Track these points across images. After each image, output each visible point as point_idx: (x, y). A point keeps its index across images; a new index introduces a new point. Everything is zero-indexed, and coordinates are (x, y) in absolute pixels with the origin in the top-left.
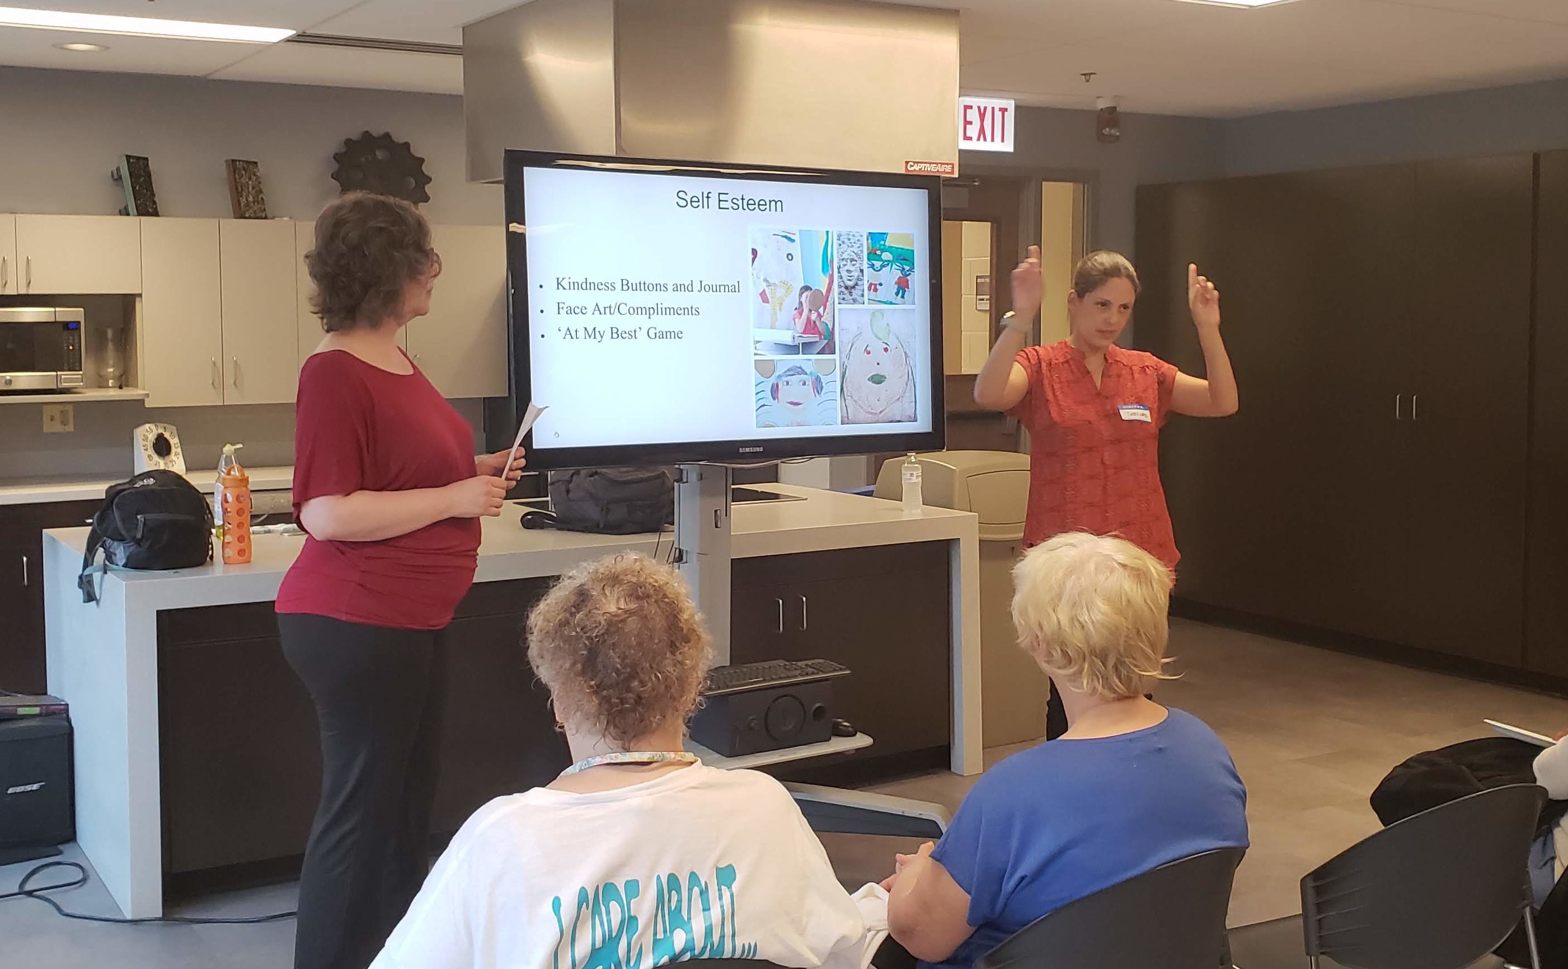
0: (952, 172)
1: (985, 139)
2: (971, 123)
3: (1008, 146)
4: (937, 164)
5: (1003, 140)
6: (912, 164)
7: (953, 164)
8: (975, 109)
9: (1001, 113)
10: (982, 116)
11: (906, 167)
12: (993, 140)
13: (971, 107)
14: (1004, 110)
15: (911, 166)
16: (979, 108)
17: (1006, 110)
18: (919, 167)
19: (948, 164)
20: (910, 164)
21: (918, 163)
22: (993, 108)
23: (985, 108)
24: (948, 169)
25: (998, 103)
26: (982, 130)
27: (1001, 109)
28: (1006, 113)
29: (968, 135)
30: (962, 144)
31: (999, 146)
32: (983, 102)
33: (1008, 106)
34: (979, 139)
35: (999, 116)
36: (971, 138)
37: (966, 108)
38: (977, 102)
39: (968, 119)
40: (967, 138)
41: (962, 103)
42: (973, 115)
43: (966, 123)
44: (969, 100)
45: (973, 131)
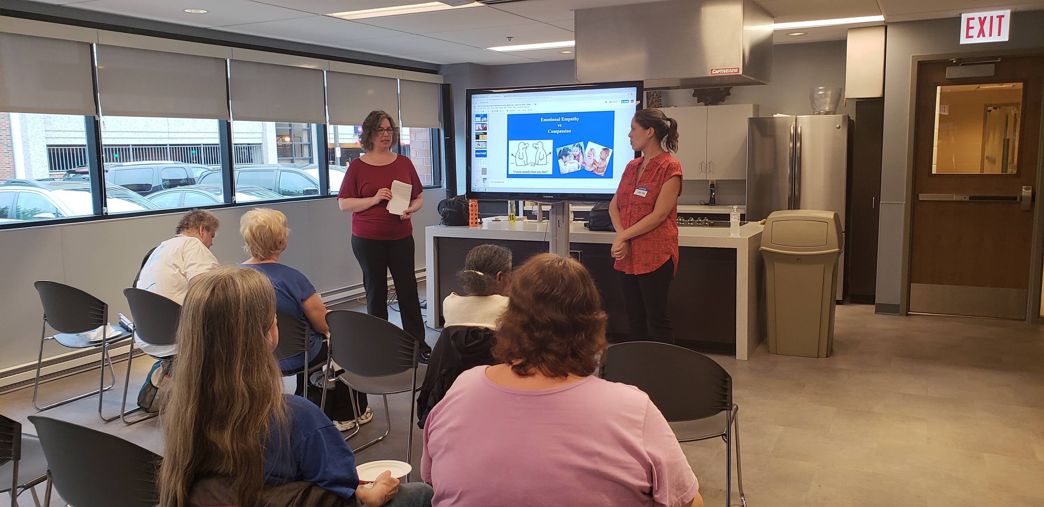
0: (738, 72)
1: (984, 36)
2: (973, 28)
3: (1005, 37)
4: (729, 69)
5: (999, 35)
6: (715, 70)
7: (739, 68)
8: (977, 20)
9: (998, 19)
10: (982, 22)
11: (712, 72)
12: (990, 35)
13: (973, 19)
14: (1000, 17)
15: (714, 71)
16: (980, 18)
17: (1003, 16)
18: (719, 72)
19: (735, 68)
20: (713, 71)
21: (718, 70)
22: (992, 17)
23: (985, 18)
24: (736, 71)
25: (1000, 13)
26: (982, 32)
27: (998, 17)
28: (1002, 18)
29: (969, 35)
30: (964, 40)
31: (995, 39)
32: (982, 14)
33: (1007, 13)
34: (979, 36)
35: (996, 21)
36: (972, 37)
37: (969, 20)
38: (976, 15)
39: (970, 26)
40: (968, 37)
41: (964, 17)
42: (975, 24)
43: (968, 28)
44: (970, 15)
45: (974, 32)
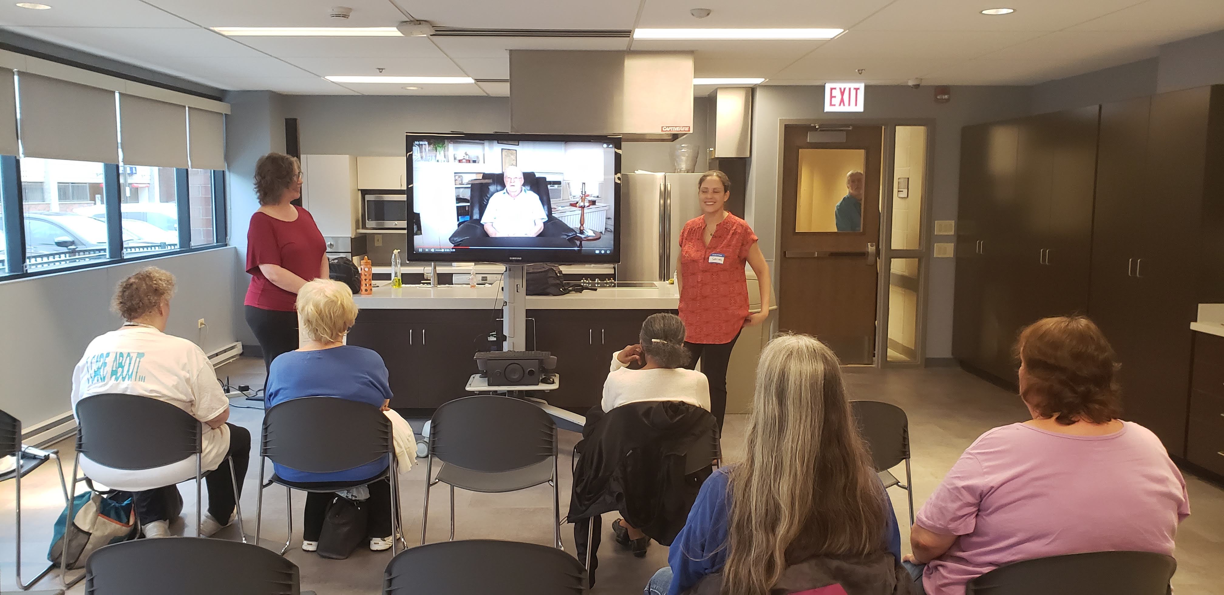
0: (689, 131)
1: (844, 105)
2: (835, 97)
3: (860, 108)
4: (680, 127)
5: (856, 105)
7: (689, 127)
8: (838, 91)
9: (855, 91)
10: (842, 93)
11: (662, 129)
12: (849, 105)
13: (835, 89)
14: (857, 89)
15: (665, 129)
16: (840, 89)
17: (859, 89)
18: (669, 129)
19: (686, 127)
21: (668, 127)
22: (850, 89)
23: (845, 89)
24: (687, 129)
25: (857, 85)
26: (842, 101)
27: (855, 89)
28: (858, 91)
29: (833, 104)
30: (828, 108)
31: (852, 109)
32: (843, 85)
33: (862, 86)
34: (840, 105)
35: (853, 92)
36: (834, 105)
37: (832, 89)
38: (838, 85)
39: (833, 95)
40: (831, 105)
41: (828, 87)
42: (837, 93)
43: (832, 97)
44: (833, 85)
45: (836, 101)
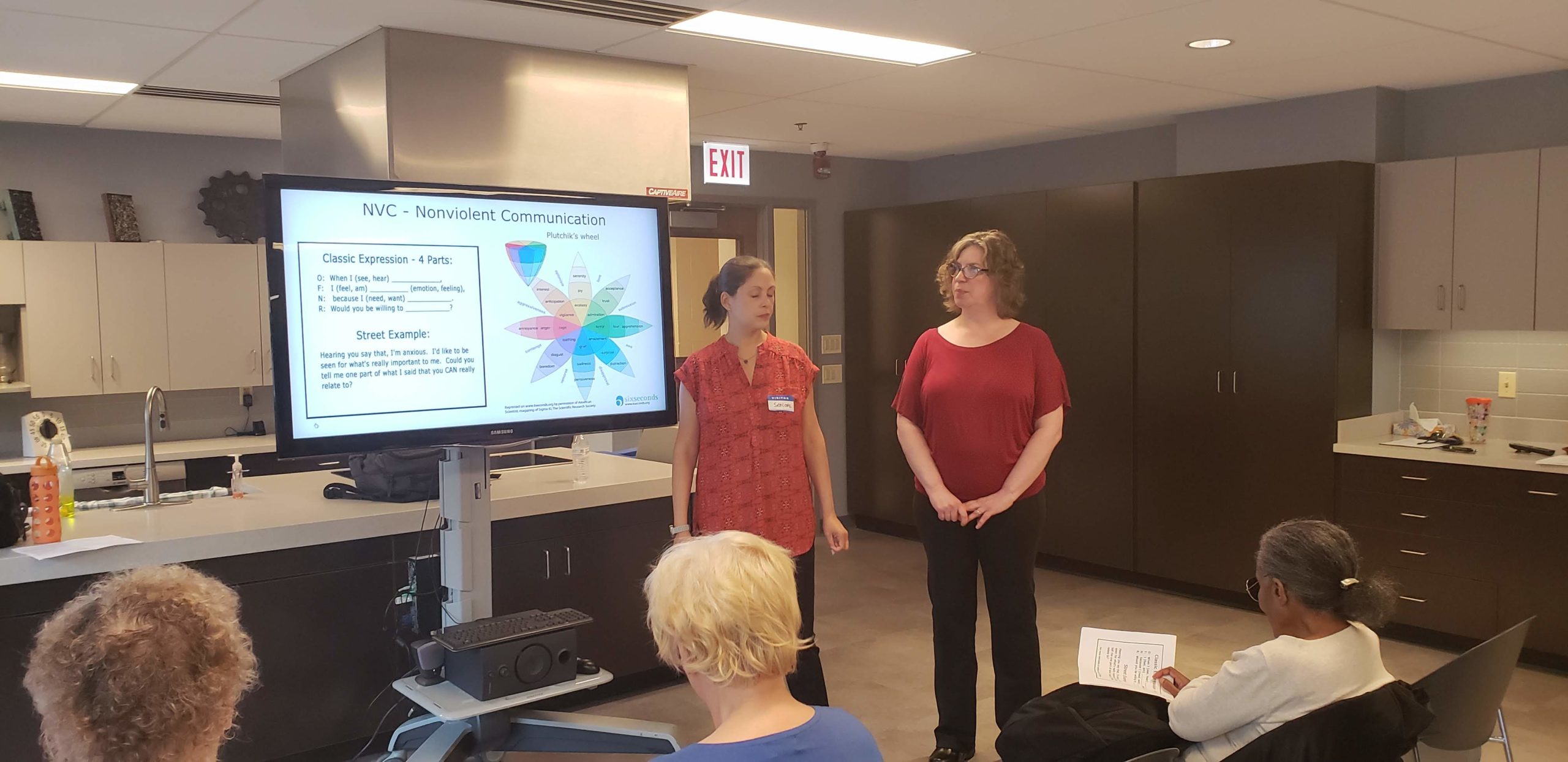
0: (686, 197)
1: (727, 176)
2: (715, 162)
3: (745, 181)
4: (674, 190)
5: (741, 176)
7: (687, 190)
8: (719, 152)
9: (738, 155)
10: (724, 158)
11: (648, 192)
12: (733, 176)
13: (715, 151)
14: (741, 153)
15: (651, 190)
16: (722, 151)
17: (744, 153)
18: (658, 193)
19: (682, 190)
20: (651, 188)
21: (657, 189)
22: (733, 152)
23: (727, 151)
24: (683, 194)
25: (741, 148)
26: (725, 169)
27: (739, 152)
28: (743, 155)
29: (714, 171)
30: (708, 178)
31: (736, 181)
32: (724, 147)
33: (746, 149)
34: (722, 175)
35: (737, 157)
36: (716, 175)
37: (712, 151)
38: (720, 146)
39: (714, 160)
40: (713, 174)
41: (708, 147)
42: (717, 157)
43: (713, 163)
44: (714, 145)
45: (718, 169)
